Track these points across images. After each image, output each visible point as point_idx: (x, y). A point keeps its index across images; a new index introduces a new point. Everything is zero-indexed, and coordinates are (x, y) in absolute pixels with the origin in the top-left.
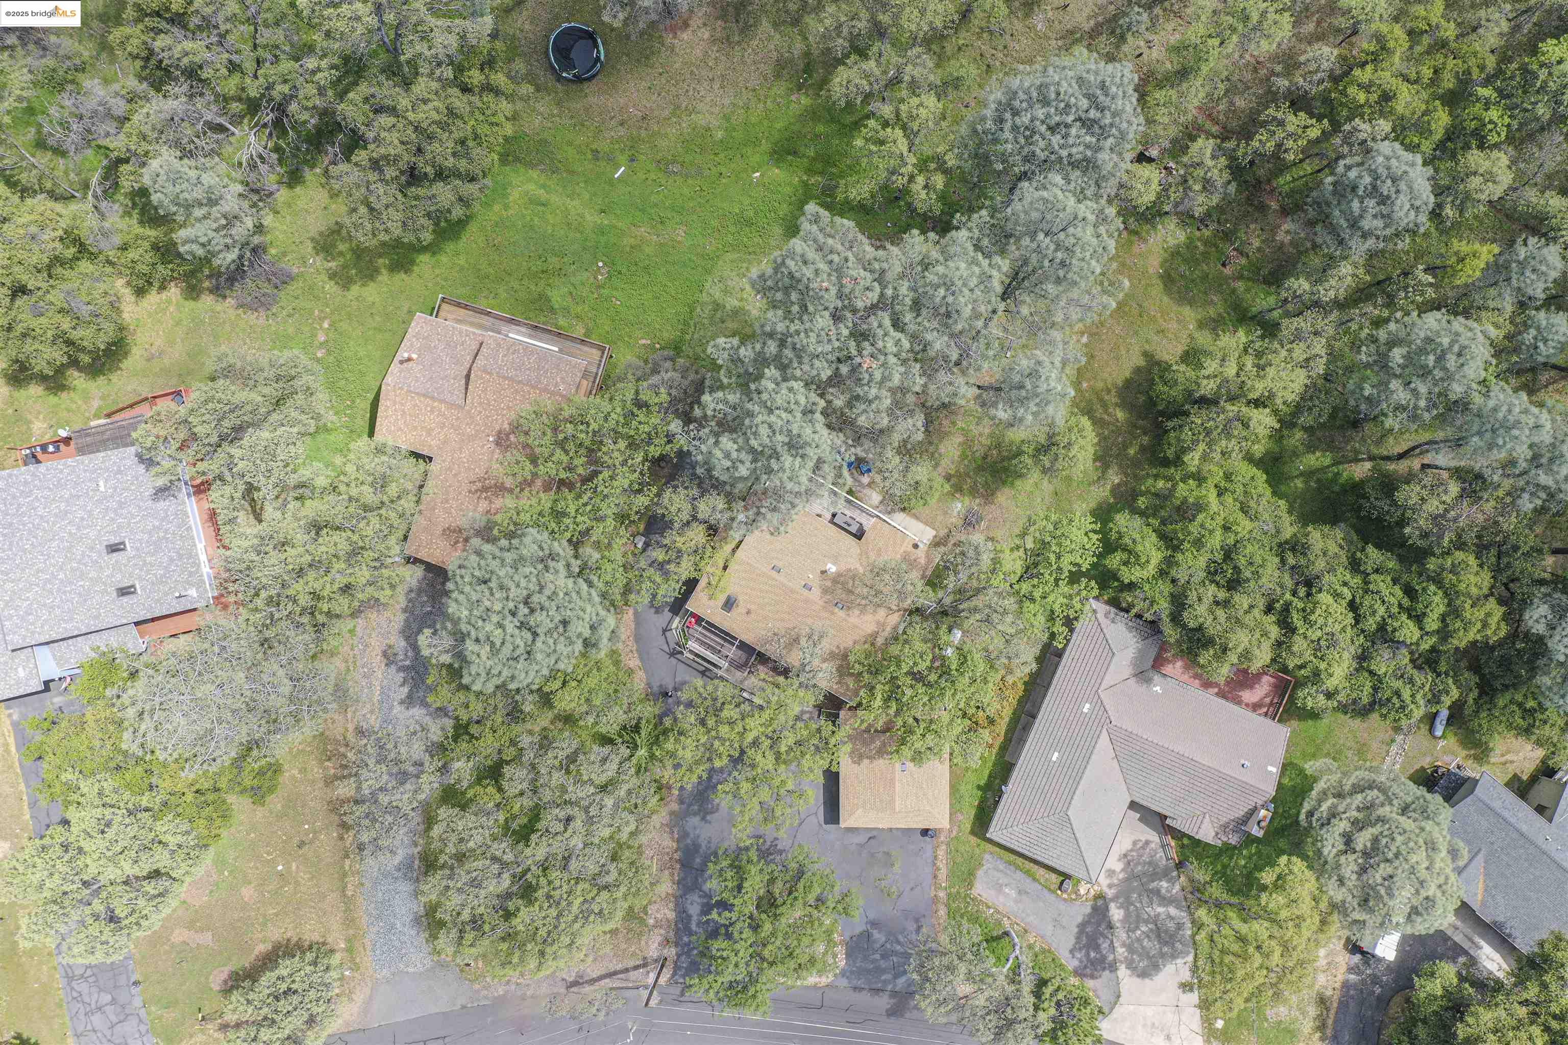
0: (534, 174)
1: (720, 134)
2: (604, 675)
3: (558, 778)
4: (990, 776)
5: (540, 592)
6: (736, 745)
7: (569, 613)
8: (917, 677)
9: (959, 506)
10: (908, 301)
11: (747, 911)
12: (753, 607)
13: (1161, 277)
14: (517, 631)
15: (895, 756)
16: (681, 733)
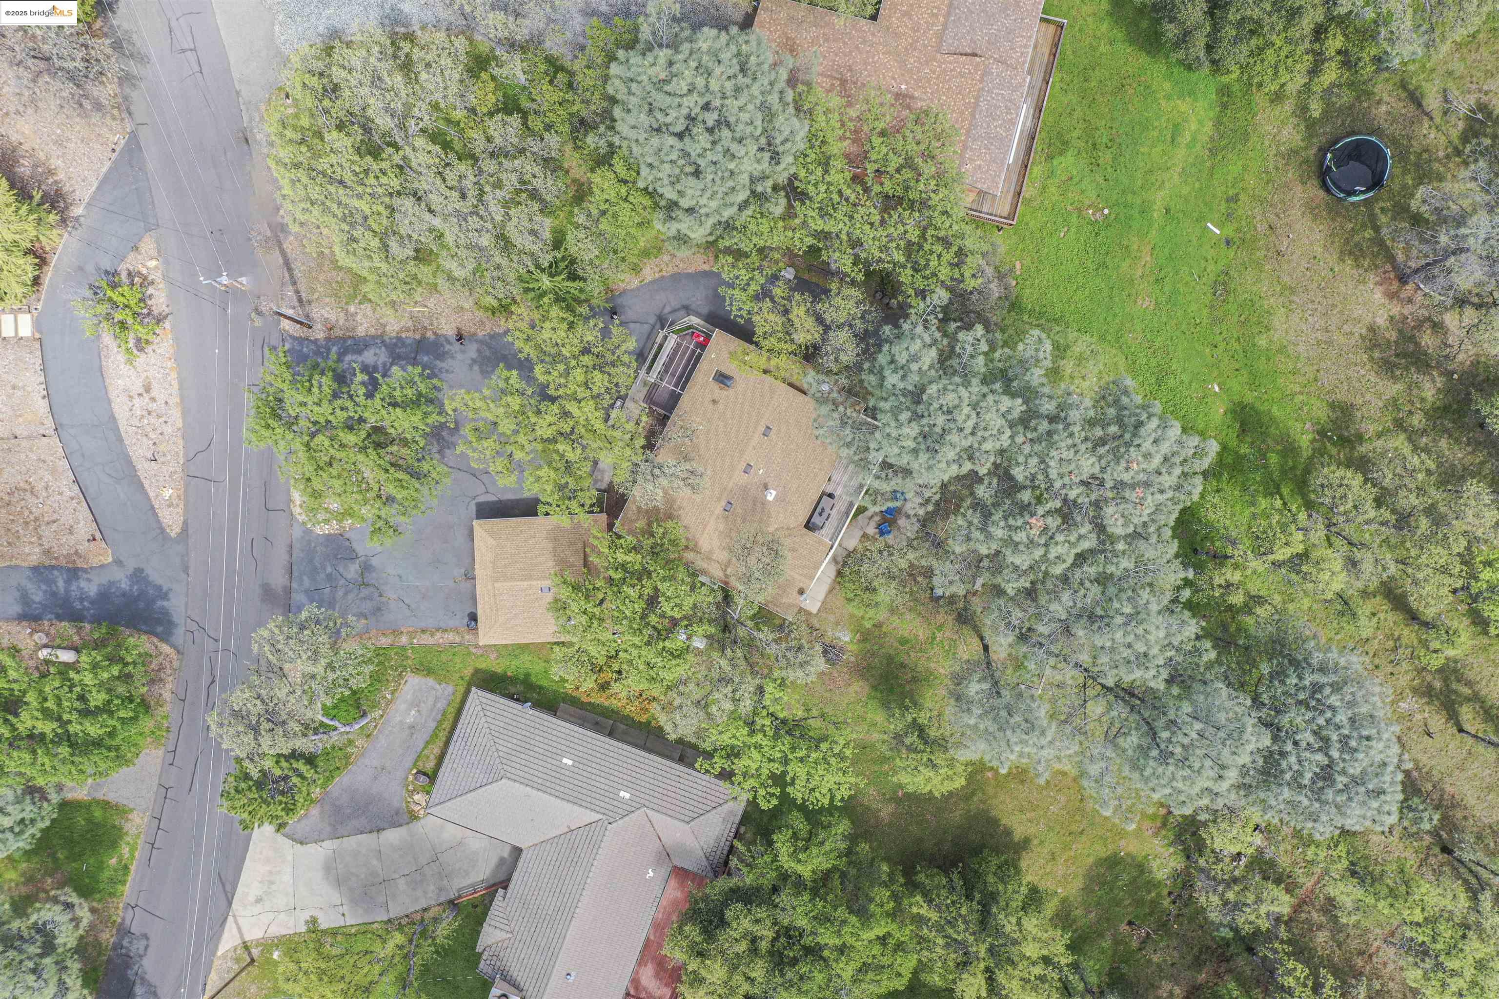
0: (1208, 128)
1: (1262, 342)
2: (633, 231)
3: (511, 180)
4: (541, 687)
5: (733, 139)
6: (561, 392)
7: (710, 177)
8: (652, 601)
9: (845, 637)
10: (1110, 569)
11: (366, 415)
12: (721, 406)
13: (1115, 855)
14: (685, 111)
15: (558, 580)
16: (571, 326)
